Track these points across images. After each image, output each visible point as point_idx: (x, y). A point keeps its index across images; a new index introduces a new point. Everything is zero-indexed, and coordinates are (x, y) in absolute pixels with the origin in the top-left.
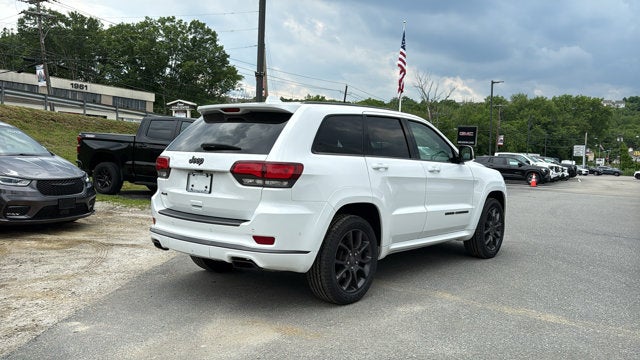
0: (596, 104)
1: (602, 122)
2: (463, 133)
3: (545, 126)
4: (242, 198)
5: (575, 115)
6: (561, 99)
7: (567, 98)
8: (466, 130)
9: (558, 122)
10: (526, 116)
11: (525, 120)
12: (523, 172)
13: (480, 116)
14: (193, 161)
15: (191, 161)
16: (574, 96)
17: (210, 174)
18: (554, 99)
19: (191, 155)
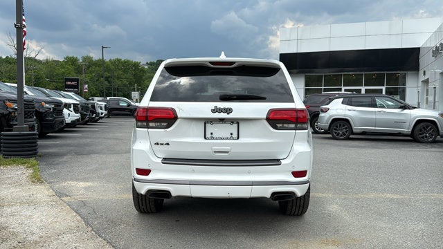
0: (136, 65)
1: (141, 77)
2: (69, 83)
3: (107, 78)
4: (276, 140)
5: (124, 72)
6: (115, 61)
7: (119, 60)
8: (71, 80)
9: (115, 76)
10: (93, 72)
11: (93, 74)
12: (131, 110)
13: (63, 70)
14: (216, 110)
15: (214, 111)
16: (123, 60)
17: (236, 122)
18: (110, 60)
19: (212, 105)
